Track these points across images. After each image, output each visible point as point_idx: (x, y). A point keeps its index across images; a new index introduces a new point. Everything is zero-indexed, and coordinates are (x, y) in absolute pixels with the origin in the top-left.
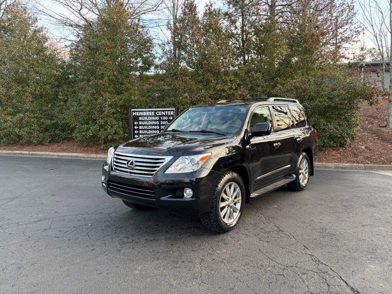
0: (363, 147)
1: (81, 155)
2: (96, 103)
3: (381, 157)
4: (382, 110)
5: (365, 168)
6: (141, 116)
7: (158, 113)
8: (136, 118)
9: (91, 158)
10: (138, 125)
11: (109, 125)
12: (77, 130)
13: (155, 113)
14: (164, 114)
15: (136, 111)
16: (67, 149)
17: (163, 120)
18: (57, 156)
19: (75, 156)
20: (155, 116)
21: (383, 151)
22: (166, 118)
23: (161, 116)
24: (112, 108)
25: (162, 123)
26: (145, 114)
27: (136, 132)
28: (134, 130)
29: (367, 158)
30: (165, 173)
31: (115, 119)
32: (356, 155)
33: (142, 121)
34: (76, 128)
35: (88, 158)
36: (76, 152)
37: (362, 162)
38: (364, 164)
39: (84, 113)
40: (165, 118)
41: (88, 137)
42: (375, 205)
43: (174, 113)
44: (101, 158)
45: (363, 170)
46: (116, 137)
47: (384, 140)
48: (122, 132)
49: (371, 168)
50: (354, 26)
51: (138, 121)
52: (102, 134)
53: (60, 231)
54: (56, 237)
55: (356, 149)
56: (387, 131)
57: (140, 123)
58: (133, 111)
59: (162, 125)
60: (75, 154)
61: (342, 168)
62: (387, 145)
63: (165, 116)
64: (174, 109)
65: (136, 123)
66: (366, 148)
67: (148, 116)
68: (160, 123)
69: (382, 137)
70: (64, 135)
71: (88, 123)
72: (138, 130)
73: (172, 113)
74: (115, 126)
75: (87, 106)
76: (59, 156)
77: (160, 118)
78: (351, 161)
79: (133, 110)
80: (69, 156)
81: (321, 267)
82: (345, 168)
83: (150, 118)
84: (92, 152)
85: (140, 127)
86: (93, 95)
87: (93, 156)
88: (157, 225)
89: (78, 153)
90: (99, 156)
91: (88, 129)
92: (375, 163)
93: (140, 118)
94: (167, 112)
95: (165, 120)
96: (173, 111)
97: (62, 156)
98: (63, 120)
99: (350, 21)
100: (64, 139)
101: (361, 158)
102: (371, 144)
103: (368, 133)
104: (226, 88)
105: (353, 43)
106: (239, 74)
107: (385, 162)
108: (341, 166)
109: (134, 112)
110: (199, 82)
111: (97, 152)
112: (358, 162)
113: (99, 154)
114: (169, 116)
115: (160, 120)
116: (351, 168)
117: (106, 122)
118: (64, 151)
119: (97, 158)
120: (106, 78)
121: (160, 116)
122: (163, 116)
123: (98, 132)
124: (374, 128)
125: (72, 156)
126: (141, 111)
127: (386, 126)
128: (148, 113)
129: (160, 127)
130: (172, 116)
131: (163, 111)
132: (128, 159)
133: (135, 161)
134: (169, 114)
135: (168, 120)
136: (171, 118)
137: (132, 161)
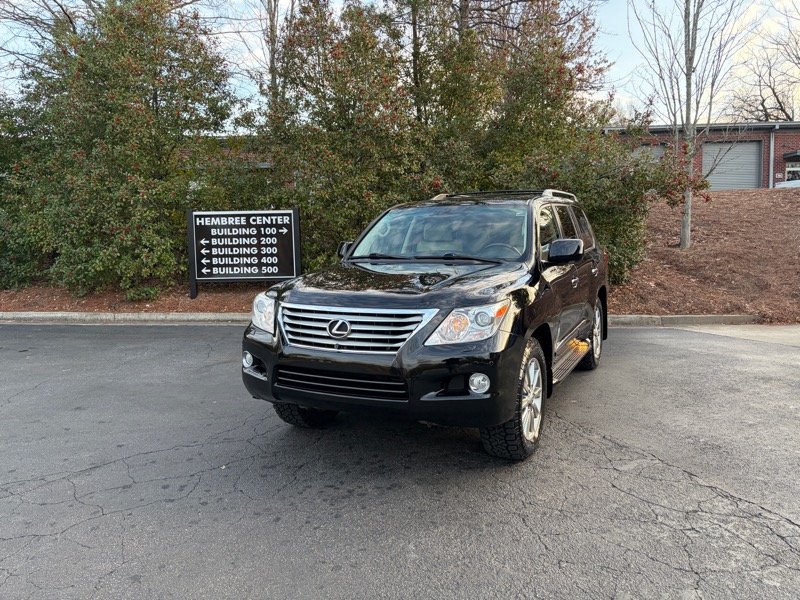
0: (652, 284)
1: (76, 315)
2: (111, 199)
3: (684, 301)
4: (665, 215)
5: (664, 322)
6: (215, 227)
7: (254, 220)
8: (204, 232)
9: (102, 321)
10: (209, 247)
11: (145, 247)
12: (63, 259)
13: (248, 220)
14: (269, 222)
15: (205, 216)
16: (36, 303)
17: (266, 236)
18: (13, 319)
19: (59, 319)
20: (248, 225)
21: (685, 290)
22: (273, 231)
23: (262, 226)
24: (151, 209)
25: (264, 241)
26: (224, 221)
27: (204, 261)
28: (201, 256)
29: (663, 304)
30: (426, 344)
31: (158, 232)
32: (643, 299)
33: (217, 237)
34: (59, 254)
35: (94, 321)
36: (61, 309)
37: (657, 312)
38: (658, 314)
39: (82, 219)
40: (269, 231)
41: (90, 274)
42: (736, 387)
43: (290, 221)
44: (125, 320)
45: (659, 325)
46: (161, 272)
47: (680, 269)
48: (173, 261)
49: (672, 322)
50: (594, 58)
51: (209, 237)
52: (127, 267)
53: (165, 487)
54: (166, 501)
55: (641, 288)
56: (685, 254)
57: (214, 242)
58: (196, 216)
59: (263, 245)
60: (59, 314)
61: (624, 324)
62: (689, 279)
63: (271, 226)
64: (291, 212)
65: (203, 242)
66: (657, 284)
67: (231, 227)
68: (259, 241)
69: (676, 265)
70: (22, 271)
71: (88, 243)
72: (210, 256)
73: (286, 220)
74: (159, 249)
75: (86, 203)
76: (19, 319)
77: (259, 231)
78: (637, 311)
79: (195, 213)
80: (44, 320)
81: (742, 506)
82: (629, 323)
83: (235, 232)
84: (101, 309)
85: (215, 251)
86: (102, 179)
87: (108, 316)
88: (376, 456)
89: (66, 310)
90: (120, 316)
91: (91, 257)
92: (677, 313)
93: (214, 232)
94: (274, 218)
95: (271, 236)
96: (289, 215)
97: (25, 319)
98: (21, 236)
99: (586, 49)
100: (22, 281)
101: (652, 304)
102: (663, 278)
103: (651, 258)
104: (401, 170)
105: (592, 91)
106: (423, 142)
107: (693, 310)
108: (623, 319)
109: (200, 217)
110: (345, 156)
111: (114, 309)
112: (649, 312)
113: (120, 312)
114: (279, 227)
115: (259, 236)
116: (640, 323)
117: (137, 241)
118: (28, 307)
119: (115, 320)
120: (134, 141)
121: (258, 227)
122: (266, 226)
123: (117, 263)
124: (660, 249)
125: (52, 319)
126: (215, 216)
127: (679, 245)
128: (231, 221)
129: (260, 250)
130: (286, 226)
131: (267, 216)
132: (332, 318)
133: (352, 323)
134: (279, 222)
135: (278, 235)
136: (285, 231)
137: (343, 323)
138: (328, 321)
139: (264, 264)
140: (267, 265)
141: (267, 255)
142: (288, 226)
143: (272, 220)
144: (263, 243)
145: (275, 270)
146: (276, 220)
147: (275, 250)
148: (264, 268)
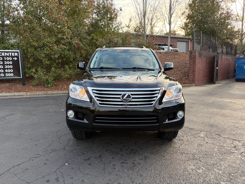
14: (8, 55)
17: (7, 61)
22: (10, 59)
23: (5, 56)
40: (8, 59)
43: (18, 55)
59: (6, 65)
63: (9, 57)
64: (18, 51)
68: (4, 63)
73: (16, 54)
77: (3, 59)
94: (10, 53)
95: (9, 61)
114: (12, 57)
115: (3, 61)
121: (3, 57)
122: (7, 56)
129: (4, 67)
130: (16, 57)
131: (7, 52)
132: (123, 93)
133: (132, 95)
134: (13, 55)
135: (13, 60)
136: (16, 59)
137: (128, 95)
138: (120, 94)
139: (6, 73)
140: (8, 73)
141: (8, 69)
142: (17, 57)
143: (9, 54)
144: (5, 63)
145: (12, 75)
146: (12, 54)
147: (11, 67)
148: (6, 74)
